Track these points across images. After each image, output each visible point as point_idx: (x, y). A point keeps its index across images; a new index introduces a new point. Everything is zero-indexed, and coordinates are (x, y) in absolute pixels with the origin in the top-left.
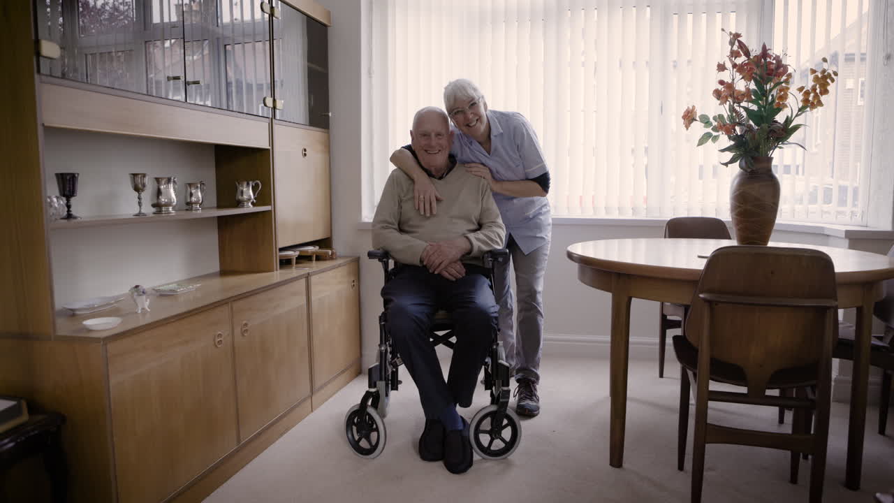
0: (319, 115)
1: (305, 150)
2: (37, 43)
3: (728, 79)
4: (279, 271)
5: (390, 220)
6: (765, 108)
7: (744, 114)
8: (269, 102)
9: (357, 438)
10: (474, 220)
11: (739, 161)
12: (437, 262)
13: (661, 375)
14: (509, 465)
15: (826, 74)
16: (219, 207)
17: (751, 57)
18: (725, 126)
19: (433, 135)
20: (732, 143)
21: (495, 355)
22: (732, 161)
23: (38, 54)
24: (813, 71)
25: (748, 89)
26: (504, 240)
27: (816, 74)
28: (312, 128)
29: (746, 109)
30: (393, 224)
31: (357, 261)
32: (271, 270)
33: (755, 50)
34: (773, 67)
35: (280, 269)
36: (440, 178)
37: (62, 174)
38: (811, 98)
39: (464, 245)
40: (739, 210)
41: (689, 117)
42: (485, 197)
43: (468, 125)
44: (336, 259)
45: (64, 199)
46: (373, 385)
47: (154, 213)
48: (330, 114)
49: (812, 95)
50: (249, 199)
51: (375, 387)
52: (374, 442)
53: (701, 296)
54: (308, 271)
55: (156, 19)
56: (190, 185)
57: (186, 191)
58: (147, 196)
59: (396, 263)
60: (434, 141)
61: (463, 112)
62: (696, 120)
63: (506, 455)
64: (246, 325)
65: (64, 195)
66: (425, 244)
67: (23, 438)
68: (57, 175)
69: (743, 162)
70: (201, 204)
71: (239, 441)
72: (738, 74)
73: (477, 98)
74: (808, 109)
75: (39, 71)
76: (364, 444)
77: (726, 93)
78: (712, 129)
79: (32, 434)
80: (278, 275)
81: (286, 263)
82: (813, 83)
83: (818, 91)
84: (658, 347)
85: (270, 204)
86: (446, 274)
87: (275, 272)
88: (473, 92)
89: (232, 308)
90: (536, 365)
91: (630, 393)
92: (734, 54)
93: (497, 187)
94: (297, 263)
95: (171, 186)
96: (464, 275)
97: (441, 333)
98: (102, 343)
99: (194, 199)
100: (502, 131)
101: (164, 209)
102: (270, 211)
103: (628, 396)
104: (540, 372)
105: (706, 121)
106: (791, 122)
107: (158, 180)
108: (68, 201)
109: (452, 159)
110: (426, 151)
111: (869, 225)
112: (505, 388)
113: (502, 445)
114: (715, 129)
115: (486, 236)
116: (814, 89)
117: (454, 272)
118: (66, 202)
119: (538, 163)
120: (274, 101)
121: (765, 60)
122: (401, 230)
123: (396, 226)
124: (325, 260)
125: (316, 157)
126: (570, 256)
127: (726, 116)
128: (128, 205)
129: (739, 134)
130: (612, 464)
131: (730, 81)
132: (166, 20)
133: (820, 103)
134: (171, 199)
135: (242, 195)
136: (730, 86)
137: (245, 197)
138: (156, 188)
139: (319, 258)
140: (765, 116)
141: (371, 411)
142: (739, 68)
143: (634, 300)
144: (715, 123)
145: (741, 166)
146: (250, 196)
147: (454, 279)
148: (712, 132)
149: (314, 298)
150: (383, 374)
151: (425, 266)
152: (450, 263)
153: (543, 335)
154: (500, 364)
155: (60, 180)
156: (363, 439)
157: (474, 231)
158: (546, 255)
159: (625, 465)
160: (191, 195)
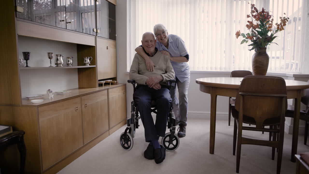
0: (112, 35)
1: (107, 47)
2: (16, 7)
3: (250, 20)
4: (98, 88)
5: (135, 70)
6: (263, 30)
7: (257, 33)
8: (95, 30)
9: (124, 143)
10: (164, 70)
11: (255, 49)
12: (151, 84)
13: (229, 125)
14: (175, 153)
15: (285, 18)
16: (78, 65)
17: (258, 12)
18: (249, 37)
19: (149, 41)
20: (252, 43)
21: (170, 115)
22: (253, 49)
23: (16, 11)
24: (281, 18)
25: (258, 24)
26: (174, 77)
27: (282, 18)
28: (110, 40)
29: (257, 31)
30: (136, 71)
31: (125, 85)
32: (95, 87)
33: (260, 10)
34: (266, 16)
35: (99, 87)
36: (152, 56)
37: (25, 52)
38: (280, 27)
39: (160, 78)
40: (255, 66)
41: (238, 34)
42: (168, 62)
43: (161, 39)
44: (118, 84)
45: (25, 61)
46: (129, 125)
47: (56, 67)
48: (116, 35)
49: (280, 26)
50: (88, 63)
51: (130, 126)
52: (129, 145)
53: (240, 93)
54: (108, 88)
55: (59, 5)
56: (68, 58)
57: (67, 59)
58: (53, 60)
59: (138, 84)
60: (150, 43)
61: (160, 34)
62: (240, 35)
63: (174, 150)
64: (86, 104)
65: (25, 60)
66: (147, 78)
67: (11, 138)
68: (23, 52)
69: (256, 49)
70: (72, 64)
71: (84, 143)
72: (254, 18)
73: (165, 30)
74: (279, 31)
75: (16, 17)
76: (126, 145)
77: (250, 25)
78: (246, 38)
79: (14, 137)
80: (98, 89)
81: (100, 85)
82: (281, 22)
83: (282, 24)
84: (228, 116)
85: (95, 65)
86: (154, 88)
87: (97, 88)
88: (164, 28)
89: (81, 98)
90: (186, 120)
91: (217, 130)
92: (253, 12)
93: (172, 59)
94: (104, 85)
95: (61, 57)
96: (161, 88)
97: (152, 108)
98: (37, 107)
99: (69, 63)
100: (172, 41)
101: (59, 65)
102: (95, 67)
103: (216, 131)
104: (187, 123)
105: (244, 35)
106: (273, 35)
107: (57, 55)
108: (27, 61)
109: (156, 50)
110: (147, 47)
111: (302, 72)
112: (174, 127)
113: (173, 146)
114: (247, 38)
115: (168, 75)
116: (281, 24)
117: (157, 87)
118: (26, 62)
119: (184, 51)
120: (97, 30)
121: (263, 13)
122: (139, 74)
123: (137, 72)
124: (114, 84)
125: (111, 50)
126: (197, 82)
127: (250, 34)
128: (47, 63)
129: (255, 40)
130: (210, 153)
131: (251, 21)
132: (62, 5)
133: (283, 29)
134: (61, 62)
135: (86, 62)
136: (251, 23)
137: (87, 62)
138: (56, 58)
139: (112, 84)
140: (264, 33)
141: (128, 134)
142: (255, 17)
143: (218, 96)
144: (246, 36)
145: (255, 51)
146: (88, 62)
147: (157, 89)
148: (245, 39)
149: (110, 97)
150: (133, 122)
151: (147, 85)
152: (156, 84)
153: (188, 112)
154: (173, 118)
155: (24, 54)
156: (126, 144)
157: (164, 74)
158: (189, 83)
159: (214, 153)
160: (69, 61)
